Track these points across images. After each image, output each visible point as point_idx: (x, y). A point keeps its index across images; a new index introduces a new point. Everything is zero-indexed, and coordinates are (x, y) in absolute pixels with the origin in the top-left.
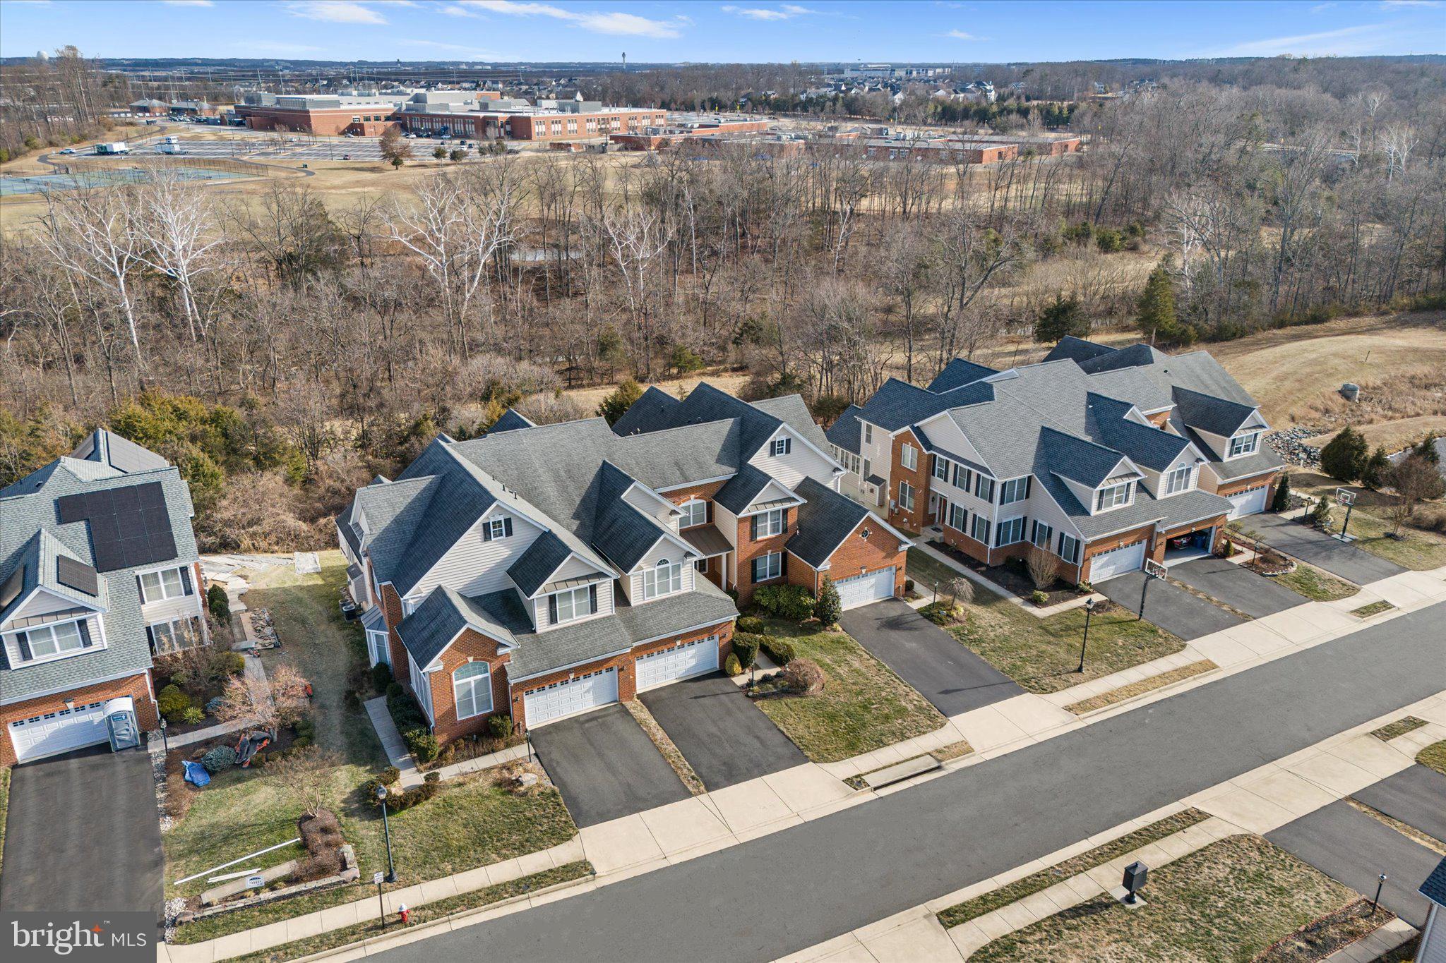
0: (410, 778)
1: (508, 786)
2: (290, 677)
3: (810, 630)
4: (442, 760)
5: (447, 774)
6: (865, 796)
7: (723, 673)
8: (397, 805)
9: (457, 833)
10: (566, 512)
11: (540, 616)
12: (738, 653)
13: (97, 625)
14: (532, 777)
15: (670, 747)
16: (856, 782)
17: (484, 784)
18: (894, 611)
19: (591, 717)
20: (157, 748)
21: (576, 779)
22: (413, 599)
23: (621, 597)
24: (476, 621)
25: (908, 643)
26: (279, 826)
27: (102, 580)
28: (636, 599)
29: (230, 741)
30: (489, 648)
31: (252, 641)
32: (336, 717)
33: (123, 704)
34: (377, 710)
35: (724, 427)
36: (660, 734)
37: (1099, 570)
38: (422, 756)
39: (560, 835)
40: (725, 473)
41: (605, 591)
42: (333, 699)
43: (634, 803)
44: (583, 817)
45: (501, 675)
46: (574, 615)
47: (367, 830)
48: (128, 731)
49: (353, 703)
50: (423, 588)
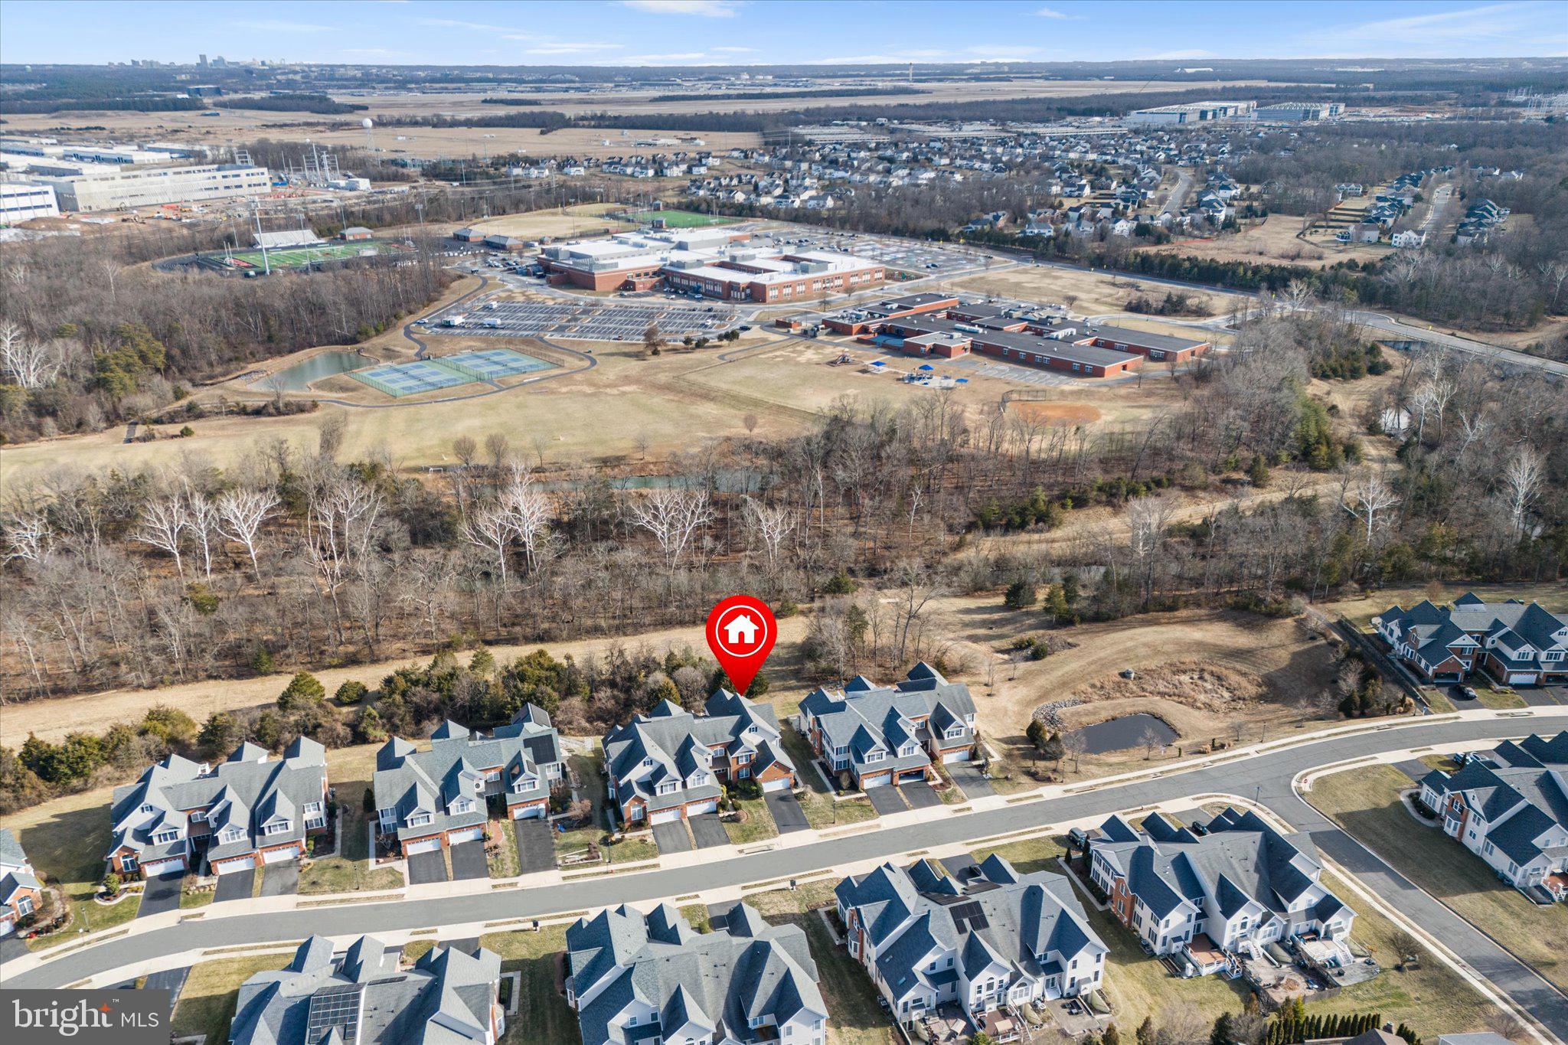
0: (617, 836)
1: (643, 841)
2: (587, 802)
3: (753, 798)
4: (626, 831)
5: (627, 836)
6: (742, 855)
7: (716, 812)
8: (613, 843)
9: (628, 852)
10: (673, 752)
11: (658, 791)
12: (722, 806)
13: (537, 783)
14: (650, 840)
15: (691, 835)
16: (741, 851)
17: (637, 840)
18: (787, 793)
19: (671, 823)
20: (551, 818)
21: (662, 842)
22: (622, 783)
23: (684, 785)
24: (638, 792)
25: (783, 806)
26: (583, 845)
27: (538, 767)
28: (690, 786)
29: (569, 819)
30: (641, 800)
31: (574, 785)
32: (598, 814)
33: (542, 806)
34: (610, 813)
35: (735, 718)
36: (690, 830)
37: (867, 784)
38: (621, 830)
39: (654, 856)
40: (732, 739)
41: (679, 785)
42: (598, 808)
43: (676, 849)
44: (661, 852)
45: (645, 809)
46: (668, 791)
47: (605, 849)
48: (543, 814)
49: (603, 810)
50: (625, 779)
